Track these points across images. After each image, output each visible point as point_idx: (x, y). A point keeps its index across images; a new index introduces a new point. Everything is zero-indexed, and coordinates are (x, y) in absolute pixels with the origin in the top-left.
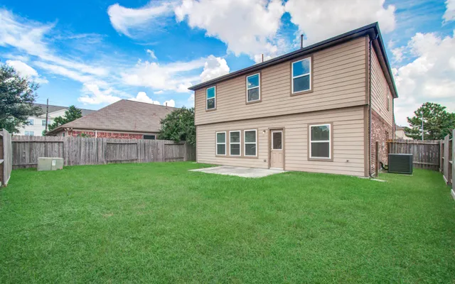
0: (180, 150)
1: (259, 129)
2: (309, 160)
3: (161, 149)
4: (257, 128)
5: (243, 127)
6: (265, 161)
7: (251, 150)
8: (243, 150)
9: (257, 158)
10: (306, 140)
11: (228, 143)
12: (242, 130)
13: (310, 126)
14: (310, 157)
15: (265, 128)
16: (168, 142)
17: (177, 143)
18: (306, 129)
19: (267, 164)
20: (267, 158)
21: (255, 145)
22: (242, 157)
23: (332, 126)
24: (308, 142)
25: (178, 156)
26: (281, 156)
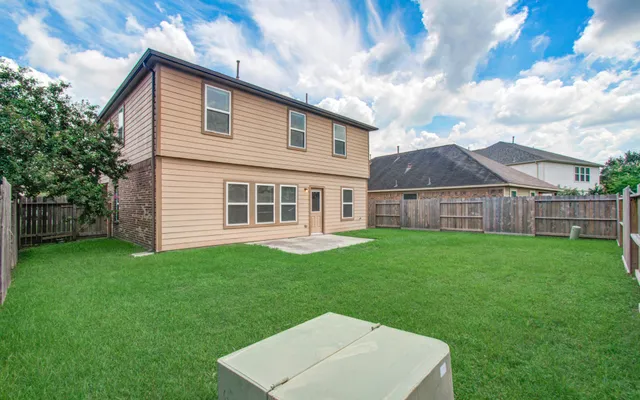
1: (300, 185)
4: (297, 184)
5: (278, 180)
6: (306, 227)
7: (289, 214)
8: (278, 213)
9: (297, 224)
11: (252, 203)
14: (343, 218)
15: (306, 186)
18: (340, 191)
19: (307, 230)
20: (307, 222)
21: (294, 206)
22: (277, 225)
23: (354, 191)
26: (319, 219)
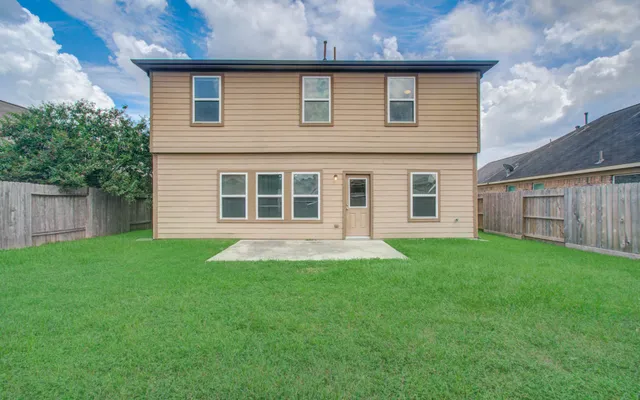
0: (76, 212)
1: (325, 171)
2: (410, 221)
3: (19, 208)
4: (320, 170)
6: (336, 227)
7: (307, 208)
8: (288, 208)
9: (321, 222)
10: (406, 193)
11: (251, 196)
12: (288, 173)
13: (412, 173)
14: (412, 217)
15: (336, 172)
16: (41, 188)
17: (69, 190)
18: (406, 177)
19: (340, 231)
20: (339, 221)
21: (316, 199)
22: (288, 221)
23: (439, 175)
24: (409, 196)
25: (70, 226)
26: (364, 217)
